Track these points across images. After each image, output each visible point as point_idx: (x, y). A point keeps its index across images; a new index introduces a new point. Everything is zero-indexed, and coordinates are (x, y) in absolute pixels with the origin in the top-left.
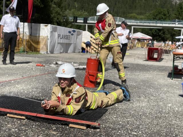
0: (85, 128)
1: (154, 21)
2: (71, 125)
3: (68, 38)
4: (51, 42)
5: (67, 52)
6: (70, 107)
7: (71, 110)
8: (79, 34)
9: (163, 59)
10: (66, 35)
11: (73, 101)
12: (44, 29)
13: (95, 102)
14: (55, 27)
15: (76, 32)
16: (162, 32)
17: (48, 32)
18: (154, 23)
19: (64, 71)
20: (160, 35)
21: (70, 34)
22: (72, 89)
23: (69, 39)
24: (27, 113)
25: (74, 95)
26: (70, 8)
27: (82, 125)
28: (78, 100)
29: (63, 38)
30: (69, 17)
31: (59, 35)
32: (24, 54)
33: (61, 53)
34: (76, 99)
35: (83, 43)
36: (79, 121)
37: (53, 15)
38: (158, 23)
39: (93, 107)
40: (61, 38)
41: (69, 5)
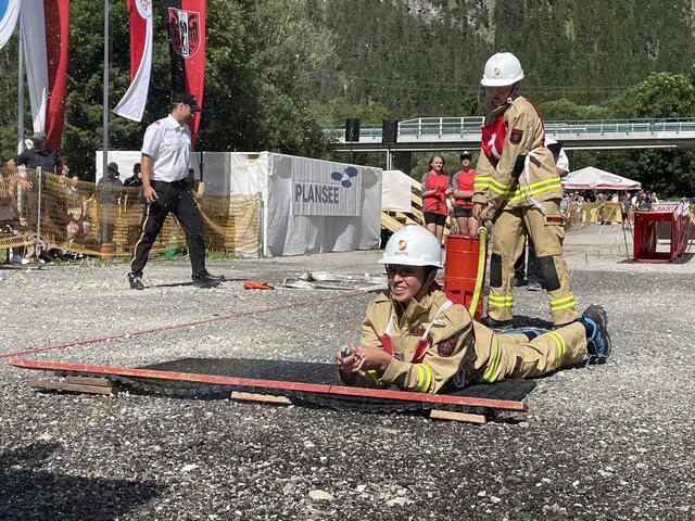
0: (481, 419)
1: (642, 122)
2: (435, 413)
3: (332, 198)
4: (271, 215)
5: (329, 250)
6: (424, 370)
7: (425, 376)
8: (370, 182)
9: (691, 255)
10: (325, 187)
11: (432, 351)
12: (245, 169)
13: (498, 359)
14: (284, 158)
15: (360, 175)
16: (677, 161)
17: (259, 178)
18: (644, 129)
19: (403, 244)
20: (671, 173)
21: (338, 184)
22: (429, 309)
23: (337, 202)
24: (293, 386)
25: (434, 330)
26: (320, 95)
27: (473, 410)
28: (447, 348)
29: (312, 198)
30: (322, 128)
31: (299, 186)
32: (183, 259)
33: (308, 252)
34: (439, 343)
35: (386, 212)
36: (462, 401)
37: (268, 120)
38: (661, 128)
39: (492, 374)
40: (305, 200)
41: (319, 84)
